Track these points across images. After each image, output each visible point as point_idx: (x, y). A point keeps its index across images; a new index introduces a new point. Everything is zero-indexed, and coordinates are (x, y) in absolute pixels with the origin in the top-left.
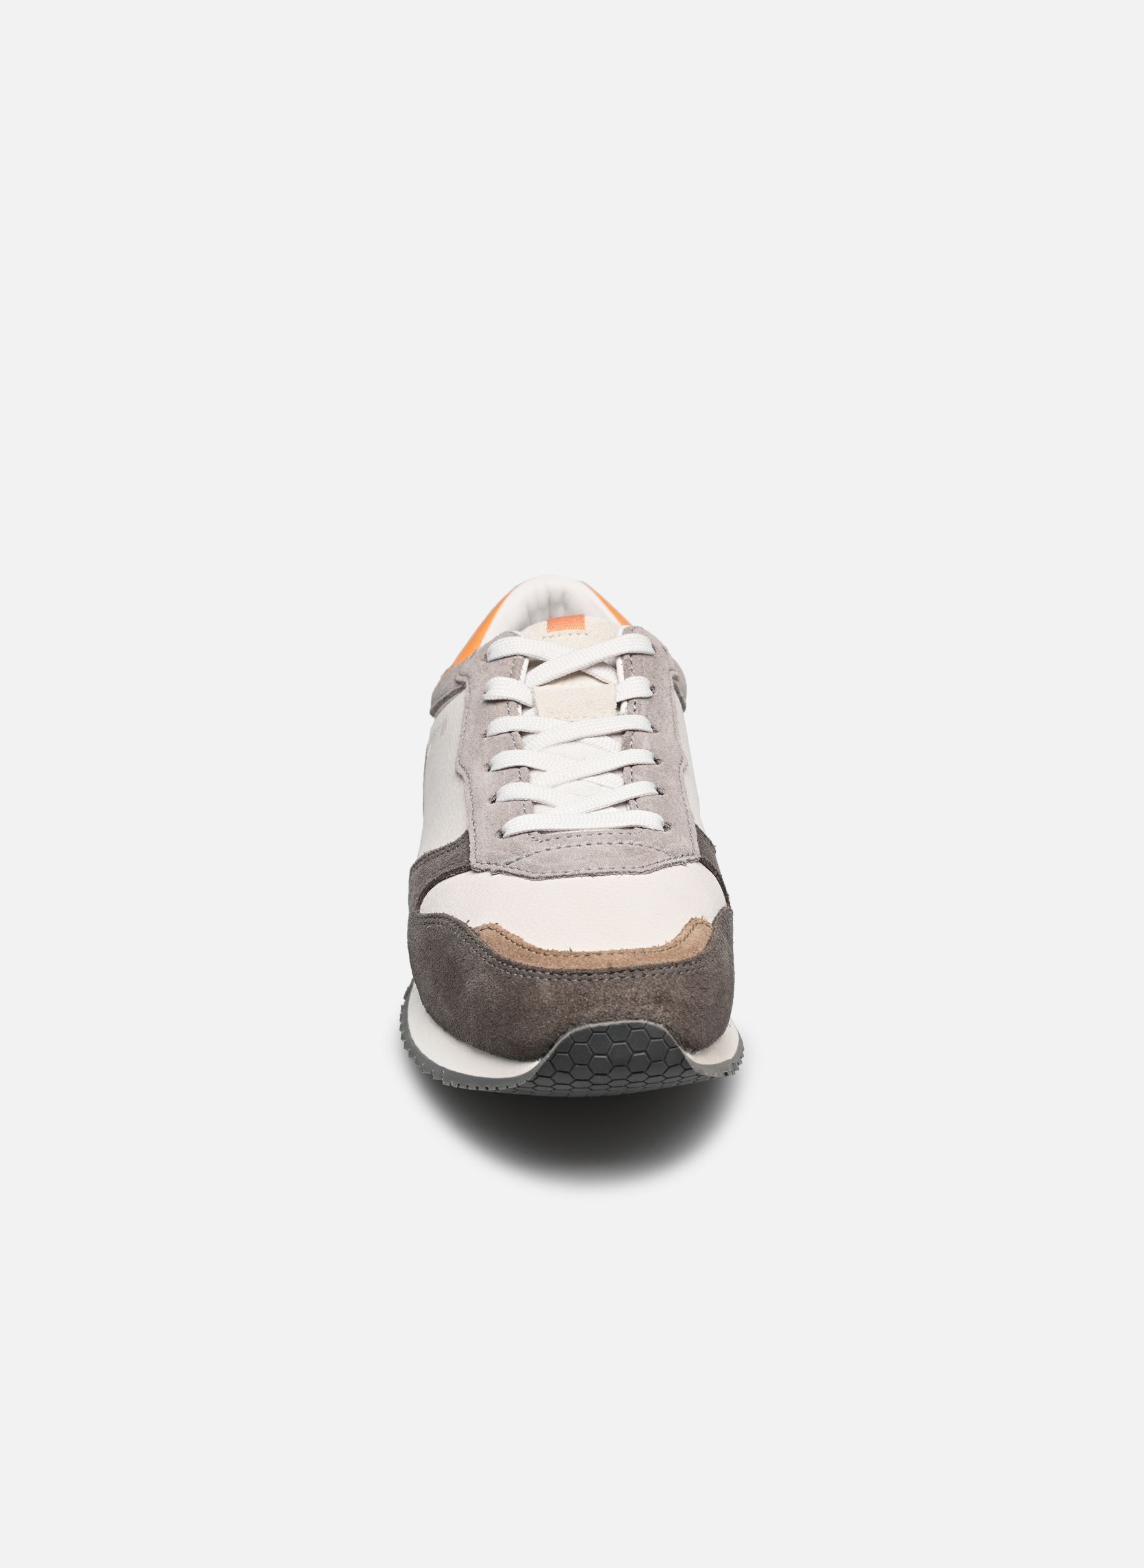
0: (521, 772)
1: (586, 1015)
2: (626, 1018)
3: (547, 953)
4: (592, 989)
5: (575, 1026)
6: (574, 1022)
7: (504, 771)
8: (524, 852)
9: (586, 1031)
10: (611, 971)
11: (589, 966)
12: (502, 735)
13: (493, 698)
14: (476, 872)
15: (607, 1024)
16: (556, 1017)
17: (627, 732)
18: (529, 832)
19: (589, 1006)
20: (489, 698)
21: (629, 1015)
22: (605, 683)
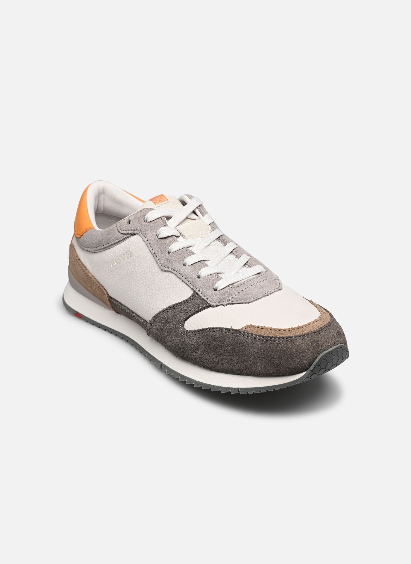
0: (202, 263)
1: (322, 349)
2: (335, 345)
3: (290, 330)
4: (319, 338)
5: (319, 354)
6: (319, 352)
7: (195, 264)
8: (233, 294)
9: (325, 355)
10: (321, 329)
11: (311, 330)
12: (180, 250)
13: (163, 237)
14: (215, 307)
15: (331, 349)
16: (311, 353)
17: (220, 237)
18: (228, 286)
19: (322, 345)
20: (162, 237)
21: (335, 344)
22: (195, 220)
